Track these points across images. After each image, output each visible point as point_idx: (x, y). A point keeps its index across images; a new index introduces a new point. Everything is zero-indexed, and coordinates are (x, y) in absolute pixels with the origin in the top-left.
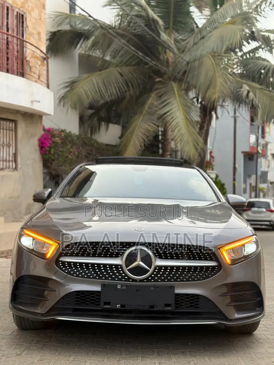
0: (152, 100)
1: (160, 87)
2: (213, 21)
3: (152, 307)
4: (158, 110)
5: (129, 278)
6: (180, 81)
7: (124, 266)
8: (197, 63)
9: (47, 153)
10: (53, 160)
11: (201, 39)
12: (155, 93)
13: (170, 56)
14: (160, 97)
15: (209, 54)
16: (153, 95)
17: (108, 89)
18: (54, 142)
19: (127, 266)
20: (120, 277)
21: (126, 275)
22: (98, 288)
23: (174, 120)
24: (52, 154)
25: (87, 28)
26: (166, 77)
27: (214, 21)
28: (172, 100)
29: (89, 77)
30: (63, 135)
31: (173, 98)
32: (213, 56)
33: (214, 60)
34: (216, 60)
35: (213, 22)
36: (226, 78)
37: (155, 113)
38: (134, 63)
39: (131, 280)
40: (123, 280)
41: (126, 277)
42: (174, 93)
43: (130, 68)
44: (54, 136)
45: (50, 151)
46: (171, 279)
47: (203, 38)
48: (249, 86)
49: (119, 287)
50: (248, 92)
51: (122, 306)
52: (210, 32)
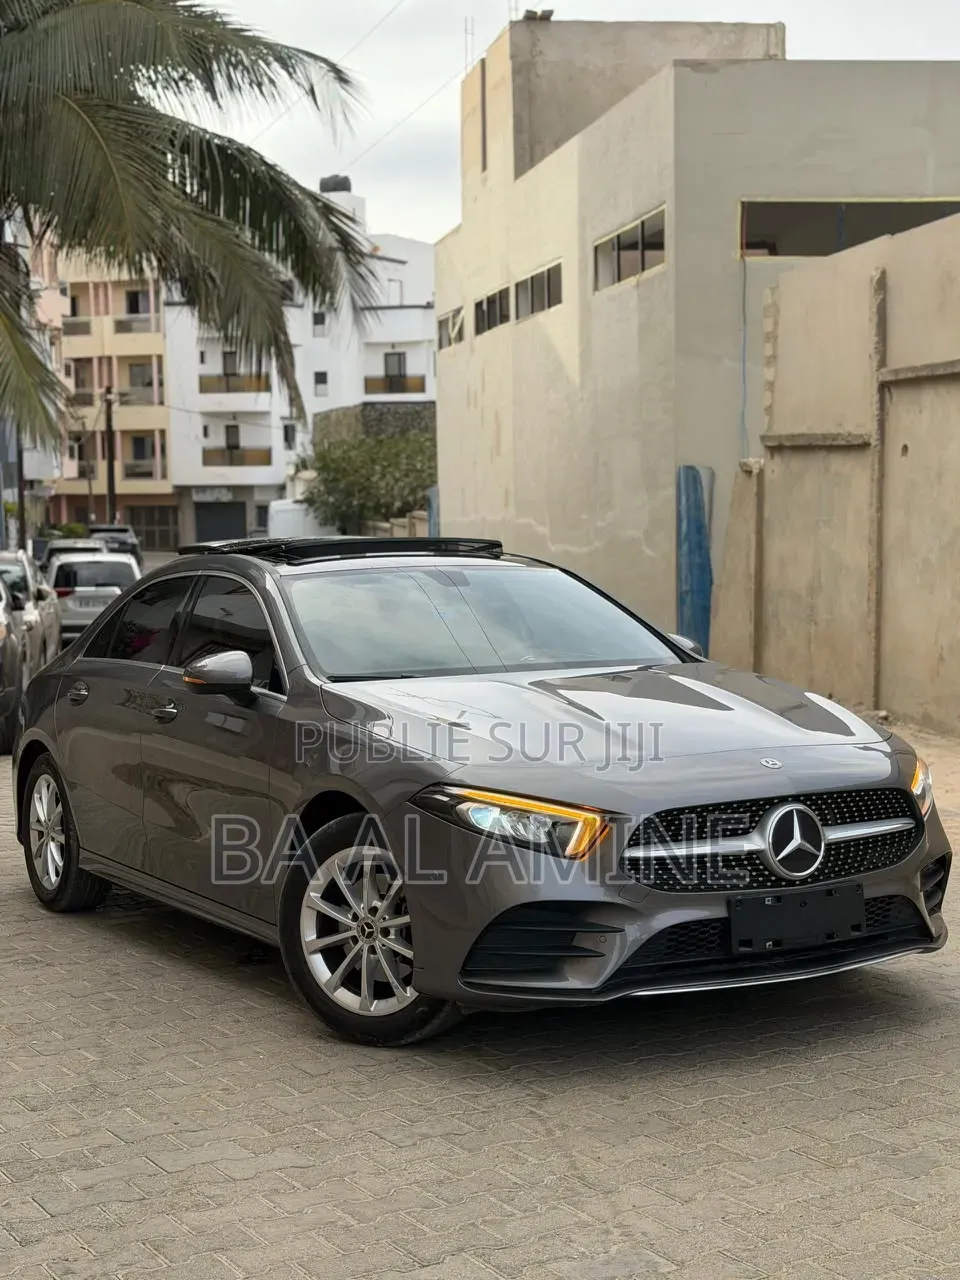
3: (830, 936)
5: (779, 880)
7: (770, 854)
19: (777, 853)
20: (761, 879)
21: (772, 873)
22: (720, 912)
39: (784, 883)
40: (769, 884)
41: (773, 878)
46: (840, 870)
49: (768, 901)
51: (776, 943)
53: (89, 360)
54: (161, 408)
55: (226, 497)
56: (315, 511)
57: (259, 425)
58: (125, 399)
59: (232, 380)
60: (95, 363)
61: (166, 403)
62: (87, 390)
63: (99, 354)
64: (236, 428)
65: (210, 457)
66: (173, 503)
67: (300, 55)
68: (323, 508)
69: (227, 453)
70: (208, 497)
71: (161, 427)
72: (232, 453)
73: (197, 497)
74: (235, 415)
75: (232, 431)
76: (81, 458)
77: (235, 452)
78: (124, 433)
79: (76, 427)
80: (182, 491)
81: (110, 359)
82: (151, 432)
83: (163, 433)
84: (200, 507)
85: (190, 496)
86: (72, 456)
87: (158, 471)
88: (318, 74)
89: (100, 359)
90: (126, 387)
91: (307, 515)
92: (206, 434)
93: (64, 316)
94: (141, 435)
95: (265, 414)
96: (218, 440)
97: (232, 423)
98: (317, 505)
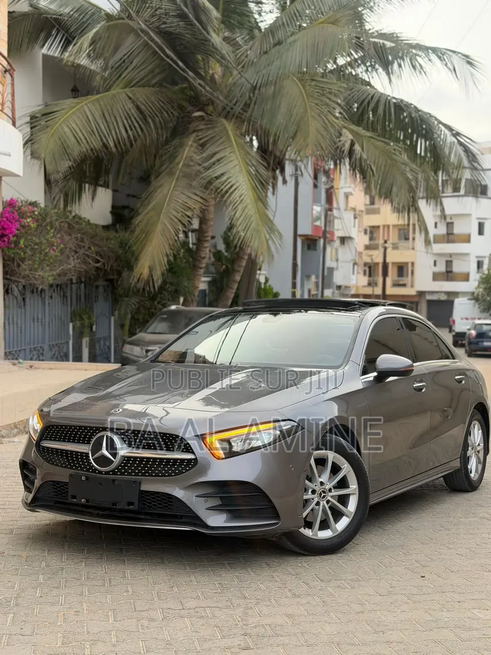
0: (189, 150)
1: (202, 127)
2: (295, 14)
4: (202, 170)
6: (239, 119)
8: (271, 90)
9: (13, 246)
10: (23, 260)
11: (275, 45)
12: (193, 137)
13: (217, 70)
14: (203, 146)
15: (294, 75)
16: (190, 141)
17: (111, 127)
18: (23, 227)
23: (235, 190)
24: (21, 249)
25: (67, 10)
26: (210, 108)
27: (297, 14)
28: (226, 153)
29: (78, 103)
30: (36, 213)
31: (228, 150)
32: (301, 80)
33: (304, 86)
34: (308, 88)
35: (296, 16)
36: (326, 121)
37: (197, 175)
38: (154, 81)
42: (230, 141)
43: (148, 91)
44: (23, 215)
45: (17, 243)
47: (279, 43)
48: (351, 131)
50: (352, 144)
52: (293, 34)
53: (378, 227)
54: (412, 251)
55: (443, 297)
56: (479, 304)
57: (463, 260)
58: (395, 247)
59: (451, 237)
60: (381, 228)
61: (415, 248)
62: (376, 242)
63: (384, 223)
64: (451, 261)
65: (436, 277)
66: (416, 299)
67: (448, 52)
68: (483, 303)
69: (446, 274)
70: (434, 297)
71: (412, 261)
72: (449, 275)
73: (429, 297)
74: (451, 255)
75: (449, 263)
76: (370, 276)
77: (450, 274)
78: (393, 263)
79: (368, 260)
80: (421, 294)
81: (388, 226)
82: (407, 263)
83: (413, 264)
84: (430, 302)
85: (425, 297)
86: (365, 274)
87: (409, 284)
88: (457, 61)
89: (384, 226)
90: (396, 241)
91: (475, 306)
92: (435, 265)
93: (366, 205)
94: (401, 265)
95: (467, 254)
96: (442, 268)
97: (449, 259)
98: (480, 302)
